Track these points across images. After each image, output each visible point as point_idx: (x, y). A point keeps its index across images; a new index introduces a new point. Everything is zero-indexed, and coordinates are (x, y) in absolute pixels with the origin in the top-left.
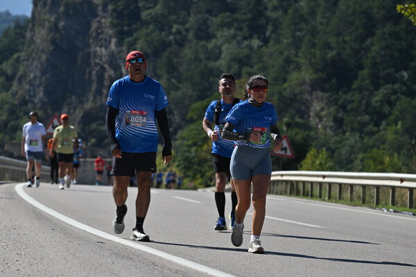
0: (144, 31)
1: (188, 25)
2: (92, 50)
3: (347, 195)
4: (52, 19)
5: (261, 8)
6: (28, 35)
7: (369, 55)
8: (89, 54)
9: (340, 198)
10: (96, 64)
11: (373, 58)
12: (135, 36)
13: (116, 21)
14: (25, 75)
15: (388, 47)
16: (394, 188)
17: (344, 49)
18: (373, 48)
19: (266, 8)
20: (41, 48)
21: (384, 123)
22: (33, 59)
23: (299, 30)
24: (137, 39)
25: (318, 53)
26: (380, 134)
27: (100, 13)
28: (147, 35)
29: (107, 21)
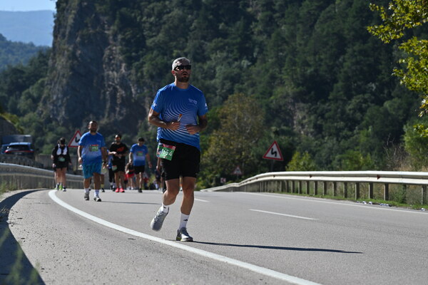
0: (149, 56)
1: (186, 50)
2: (106, 74)
3: (331, 190)
4: (70, 49)
5: (248, 33)
6: (50, 62)
7: (342, 70)
8: (103, 77)
9: (325, 193)
10: (109, 86)
11: (345, 72)
12: (141, 60)
13: (125, 49)
14: (48, 97)
15: (357, 63)
16: (371, 183)
17: (320, 65)
18: (345, 64)
19: (252, 33)
20: (61, 73)
21: (357, 128)
22: (55, 83)
23: (281, 51)
24: (144, 63)
25: (298, 69)
26: (354, 137)
27: (111, 42)
28: (152, 60)
29: (117, 49)
